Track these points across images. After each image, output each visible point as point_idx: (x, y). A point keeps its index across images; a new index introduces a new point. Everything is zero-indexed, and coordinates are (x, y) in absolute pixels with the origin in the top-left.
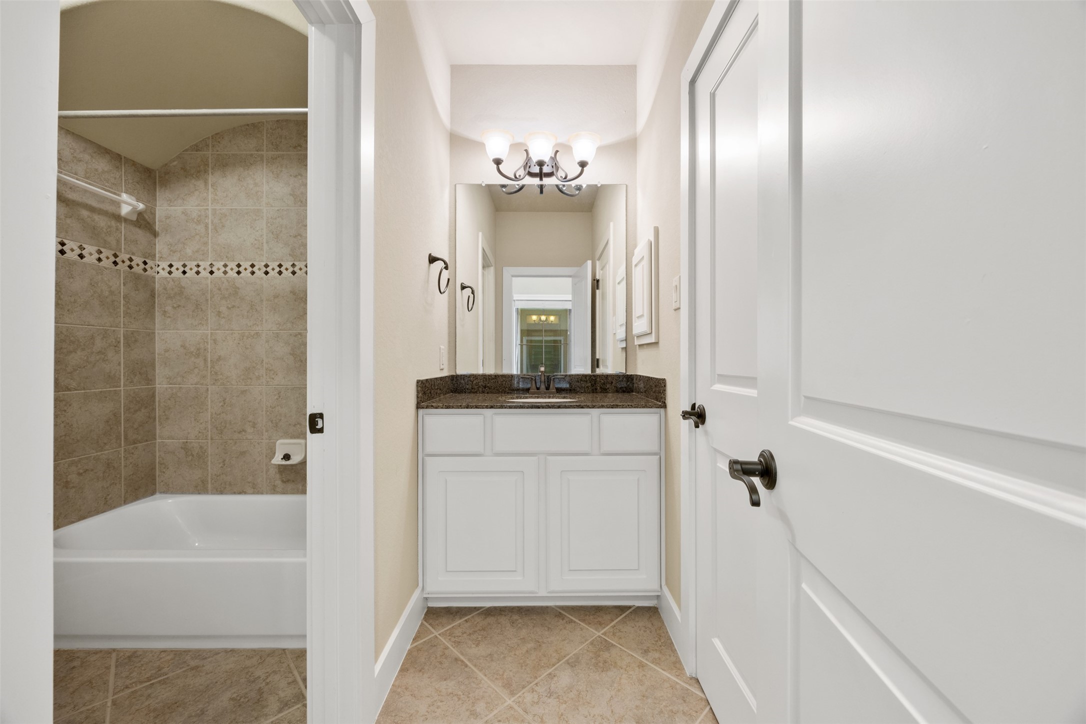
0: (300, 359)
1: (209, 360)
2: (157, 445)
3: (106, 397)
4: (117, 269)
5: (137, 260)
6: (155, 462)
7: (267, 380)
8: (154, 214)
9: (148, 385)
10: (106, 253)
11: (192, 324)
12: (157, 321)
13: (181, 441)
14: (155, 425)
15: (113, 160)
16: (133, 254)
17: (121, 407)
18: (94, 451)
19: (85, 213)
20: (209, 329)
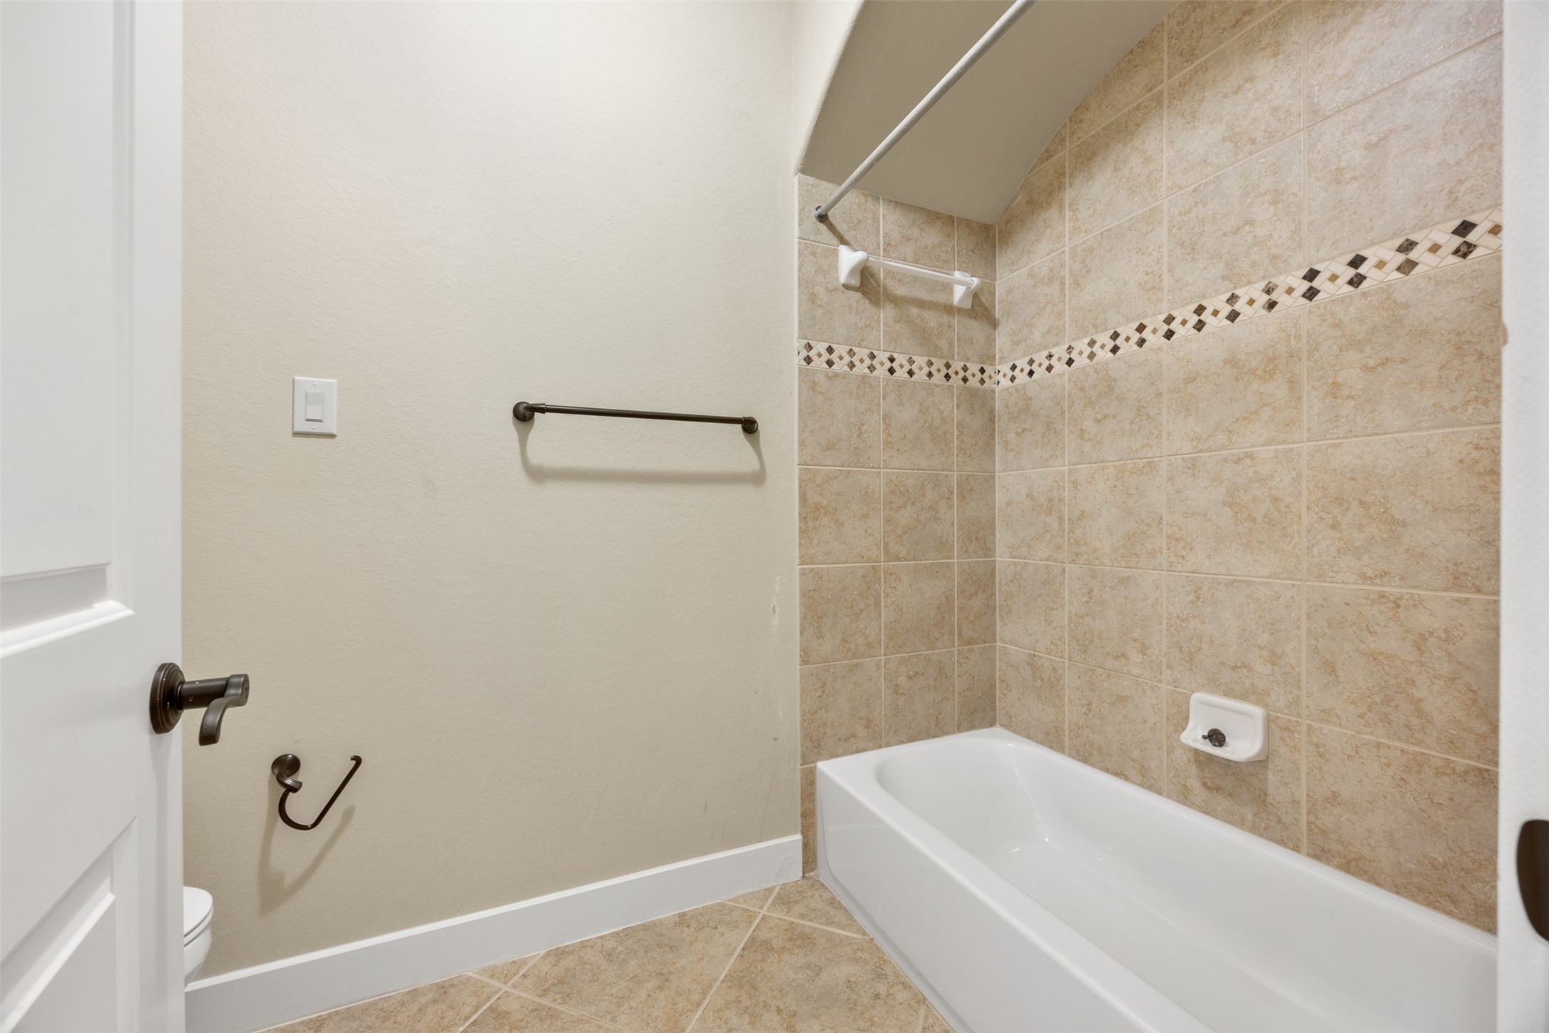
0: (1250, 515)
1: (1066, 518)
2: (997, 651)
3: (938, 572)
4: (950, 386)
5: (974, 368)
6: (994, 676)
7: (1171, 560)
8: (992, 293)
9: (986, 557)
10: (938, 363)
11: (1041, 457)
12: (997, 458)
13: (1026, 651)
14: (994, 621)
15: (944, 227)
16: (968, 359)
17: (954, 588)
18: (924, 648)
19: (914, 311)
20: (1066, 463)
